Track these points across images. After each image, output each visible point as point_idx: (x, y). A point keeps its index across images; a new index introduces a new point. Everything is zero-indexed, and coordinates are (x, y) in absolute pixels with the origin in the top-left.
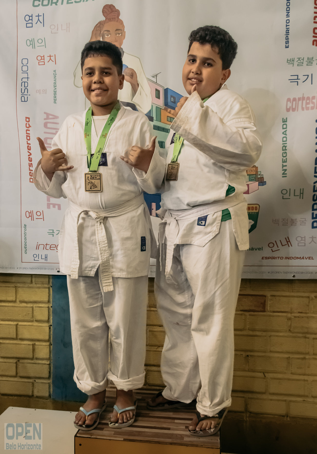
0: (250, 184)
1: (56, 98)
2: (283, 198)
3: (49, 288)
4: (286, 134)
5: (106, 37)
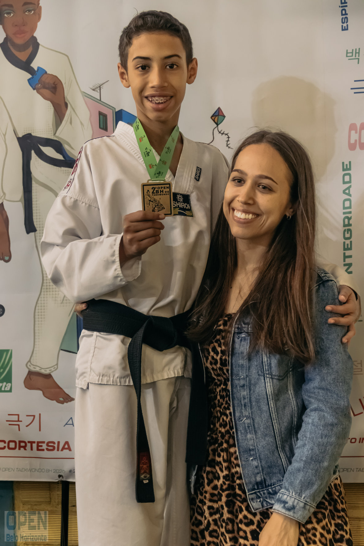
4: (349, 194)
5: (6, 17)
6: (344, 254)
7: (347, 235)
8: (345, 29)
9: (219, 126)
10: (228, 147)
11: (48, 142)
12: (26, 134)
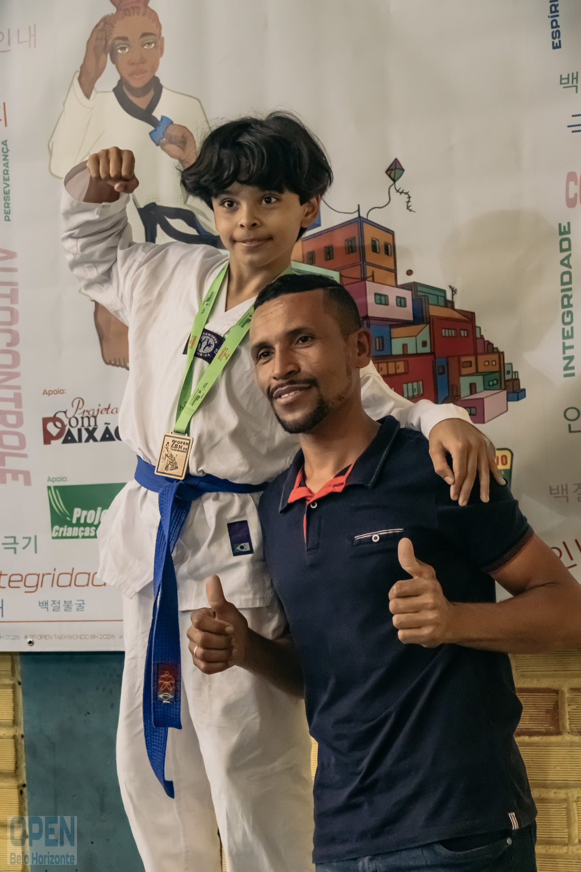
0: (486, 397)
1: (8, 207)
2: (570, 431)
3: (14, 687)
4: (569, 266)
5: (120, 54)
6: (564, 344)
7: (567, 320)
8: (556, 47)
9: (397, 183)
10: (409, 209)
11: (178, 213)
12: (148, 203)
